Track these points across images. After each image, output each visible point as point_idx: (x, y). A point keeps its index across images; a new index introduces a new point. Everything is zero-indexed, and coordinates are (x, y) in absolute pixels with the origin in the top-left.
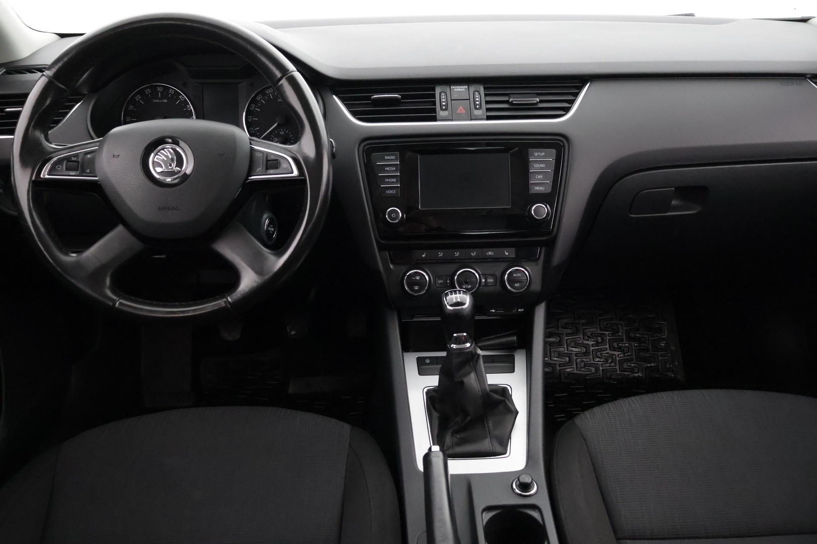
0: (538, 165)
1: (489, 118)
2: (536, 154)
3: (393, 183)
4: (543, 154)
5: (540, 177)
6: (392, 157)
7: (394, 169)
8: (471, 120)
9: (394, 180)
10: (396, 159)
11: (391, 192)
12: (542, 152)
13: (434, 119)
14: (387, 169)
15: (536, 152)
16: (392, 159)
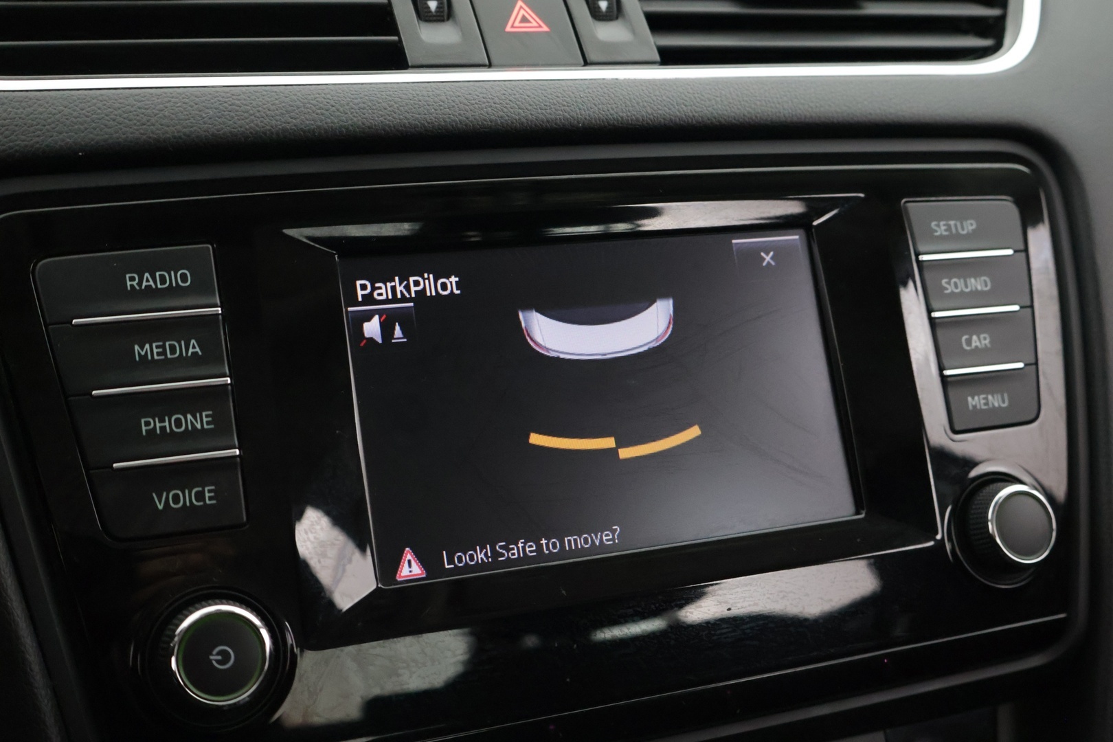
0: (961, 283)
1: (669, 57)
2: (940, 229)
3: (192, 439)
4: (970, 226)
5: (980, 341)
6: (174, 278)
7: (194, 348)
8: (587, 63)
9: (202, 421)
10: (200, 288)
11: (188, 498)
12: (962, 218)
13: (395, 59)
14: (151, 350)
15: (939, 220)
16: (174, 291)
